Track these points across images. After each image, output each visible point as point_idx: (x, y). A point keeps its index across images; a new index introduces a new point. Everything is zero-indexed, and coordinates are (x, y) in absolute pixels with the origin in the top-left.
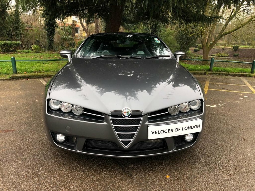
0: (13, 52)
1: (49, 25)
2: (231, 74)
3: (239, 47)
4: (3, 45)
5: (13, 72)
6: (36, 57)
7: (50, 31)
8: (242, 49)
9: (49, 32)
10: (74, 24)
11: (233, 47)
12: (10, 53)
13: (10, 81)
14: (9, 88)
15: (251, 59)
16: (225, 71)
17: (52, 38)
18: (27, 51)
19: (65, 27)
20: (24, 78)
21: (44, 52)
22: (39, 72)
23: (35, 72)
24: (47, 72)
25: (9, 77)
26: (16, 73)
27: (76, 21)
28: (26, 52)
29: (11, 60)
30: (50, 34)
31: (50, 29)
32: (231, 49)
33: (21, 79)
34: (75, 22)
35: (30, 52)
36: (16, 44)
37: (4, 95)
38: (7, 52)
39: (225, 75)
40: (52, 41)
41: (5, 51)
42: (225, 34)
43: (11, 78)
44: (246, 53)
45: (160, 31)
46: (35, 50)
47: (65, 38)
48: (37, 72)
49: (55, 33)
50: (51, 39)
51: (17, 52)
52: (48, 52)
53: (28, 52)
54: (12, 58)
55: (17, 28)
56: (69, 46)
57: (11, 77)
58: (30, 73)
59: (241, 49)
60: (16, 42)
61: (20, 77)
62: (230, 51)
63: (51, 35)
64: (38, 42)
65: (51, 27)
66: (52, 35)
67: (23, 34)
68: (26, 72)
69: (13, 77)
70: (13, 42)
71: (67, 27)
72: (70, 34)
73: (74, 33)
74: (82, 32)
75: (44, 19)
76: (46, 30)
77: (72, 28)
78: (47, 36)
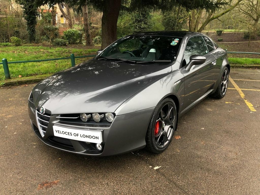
1: (28, 14)
2: (245, 66)
3: (222, 31)
5: (6, 77)
6: (20, 52)
7: (31, 20)
8: (226, 33)
9: (30, 22)
10: (54, 11)
11: (217, 31)
13: (5, 90)
14: (10, 101)
15: (236, 43)
16: (238, 63)
17: (34, 29)
18: (5, 44)
19: (43, 14)
20: (20, 83)
21: (25, 45)
22: (37, 74)
23: (31, 75)
24: (45, 74)
25: (2, 83)
26: (9, 77)
28: (5, 46)
29: (2, 63)
30: (31, 23)
31: (30, 17)
32: (214, 34)
33: (17, 86)
34: (55, 8)
35: (9, 45)
37: (9, 114)
39: (239, 67)
40: (33, 31)
42: (213, 19)
43: (4, 85)
44: (230, 37)
46: (15, 42)
47: (48, 28)
48: (34, 74)
49: (37, 22)
50: (32, 30)
52: (30, 44)
53: (7, 45)
54: (3, 59)
56: (54, 37)
57: (4, 83)
58: (26, 77)
59: (224, 33)
61: (16, 83)
62: (214, 36)
63: (31, 25)
64: (17, 33)
65: (31, 16)
66: (33, 24)
68: (21, 76)
69: (6, 83)
71: (45, 15)
72: (50, 22)
73: (55, 22)
74: (60, 18)
75: (23, 6)
76: (25, 19)
77: (52, 15)
78: (27, 26)
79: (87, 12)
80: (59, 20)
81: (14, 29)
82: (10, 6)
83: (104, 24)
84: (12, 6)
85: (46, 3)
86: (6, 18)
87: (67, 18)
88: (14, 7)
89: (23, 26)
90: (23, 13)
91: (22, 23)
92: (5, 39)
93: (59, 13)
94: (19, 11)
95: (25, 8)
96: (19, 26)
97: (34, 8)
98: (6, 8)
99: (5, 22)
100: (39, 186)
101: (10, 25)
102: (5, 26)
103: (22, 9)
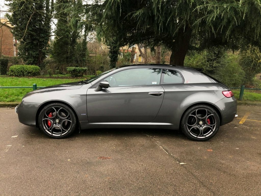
0: (80, 77)
1: (112, 53)
4: (73, 70)
7: (114, 58)
9: (112, 59)
10: (133, 51)
12: (78, 78)
17: (115, 65)
18: (92, 76)
19: (124, 53)
27: (135, 48)
31: (113, 56)
36: (83, 70)
38: (76, 77)
41: (74, 76)
45: (224, 57)
49: (118, 60)
50: (114, 66)
51: (84, 77)
55: (84, 55)
60: (83, 68)
63: (114, 62)
64: (102, 68)
65: (114, 55)
66: (115, 61)
67: (87, 60)
70: (81, 68)
71: (126, 54)
72: (129, 60)
73: (133, 60)
74: (138, 57)
75: (109, 47)
76: (110, 57)
77: (131, 54)
78: (110, 63)
79: (160, 52)
80: (137, 59)
81: (100, 65)
82: (100, 47)
83: (172, 61)
84: (101, 47)
85: (126, 44)
86: (95, 57)
87: (143, 57)
88: (103, 48)
89: (107, 63)
90: (108, 53)
91: (107, 61)
92: (92, 73)
93: (138, 53)
94: (106, 51)
95: (110, 49)
96: (104, 63)
97: (117, 48)
98: (97, 49)
99: (94, 60)
100: (99, 157)
101: (97, 62)
102: (93, 63)
103: (108, 49)
